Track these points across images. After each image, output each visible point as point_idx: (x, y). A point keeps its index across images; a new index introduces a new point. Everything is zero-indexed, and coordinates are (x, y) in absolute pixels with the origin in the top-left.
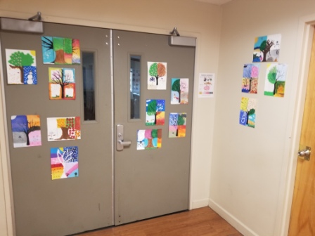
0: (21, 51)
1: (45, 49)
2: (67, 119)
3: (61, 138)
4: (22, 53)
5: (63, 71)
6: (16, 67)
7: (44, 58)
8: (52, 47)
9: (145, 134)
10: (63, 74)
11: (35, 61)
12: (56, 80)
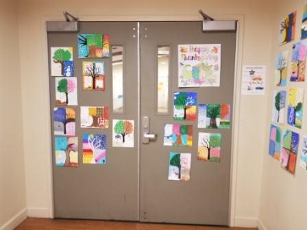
0: (62, 48)
1: (80, 46)
2: (97, 109)
3: (92, 126)
4: (63, 50)
5: (94, 64)
6: (58, 62)
7: (79, 53)
8: (85, 43)
9: (173, 130)
10: (94, 67)
11: (72, 56)
12: (88, 72)
